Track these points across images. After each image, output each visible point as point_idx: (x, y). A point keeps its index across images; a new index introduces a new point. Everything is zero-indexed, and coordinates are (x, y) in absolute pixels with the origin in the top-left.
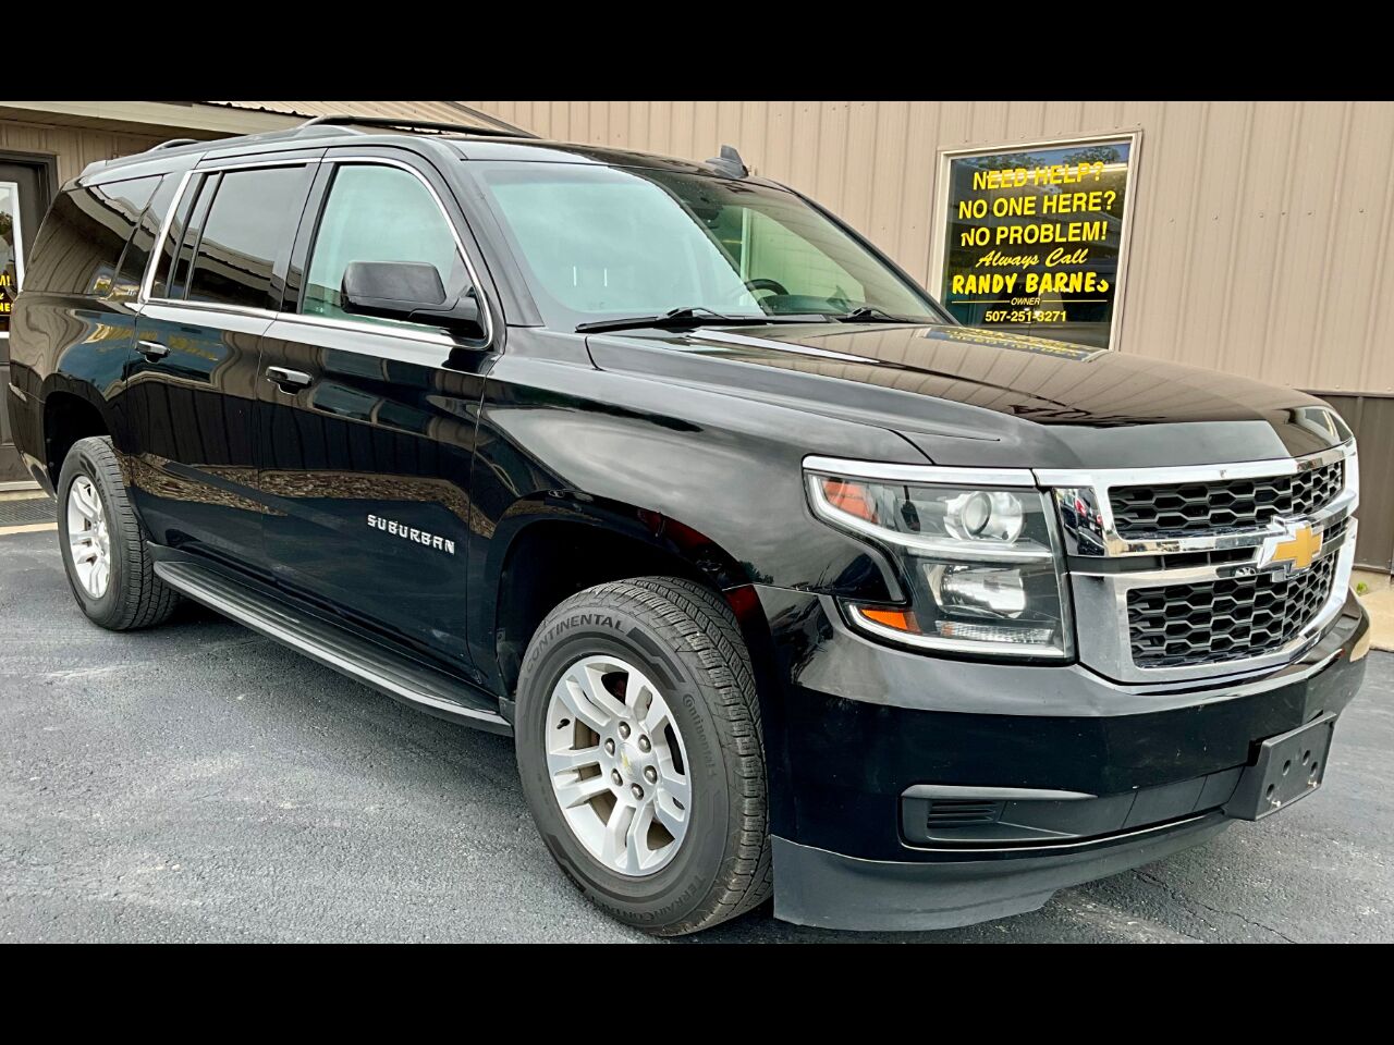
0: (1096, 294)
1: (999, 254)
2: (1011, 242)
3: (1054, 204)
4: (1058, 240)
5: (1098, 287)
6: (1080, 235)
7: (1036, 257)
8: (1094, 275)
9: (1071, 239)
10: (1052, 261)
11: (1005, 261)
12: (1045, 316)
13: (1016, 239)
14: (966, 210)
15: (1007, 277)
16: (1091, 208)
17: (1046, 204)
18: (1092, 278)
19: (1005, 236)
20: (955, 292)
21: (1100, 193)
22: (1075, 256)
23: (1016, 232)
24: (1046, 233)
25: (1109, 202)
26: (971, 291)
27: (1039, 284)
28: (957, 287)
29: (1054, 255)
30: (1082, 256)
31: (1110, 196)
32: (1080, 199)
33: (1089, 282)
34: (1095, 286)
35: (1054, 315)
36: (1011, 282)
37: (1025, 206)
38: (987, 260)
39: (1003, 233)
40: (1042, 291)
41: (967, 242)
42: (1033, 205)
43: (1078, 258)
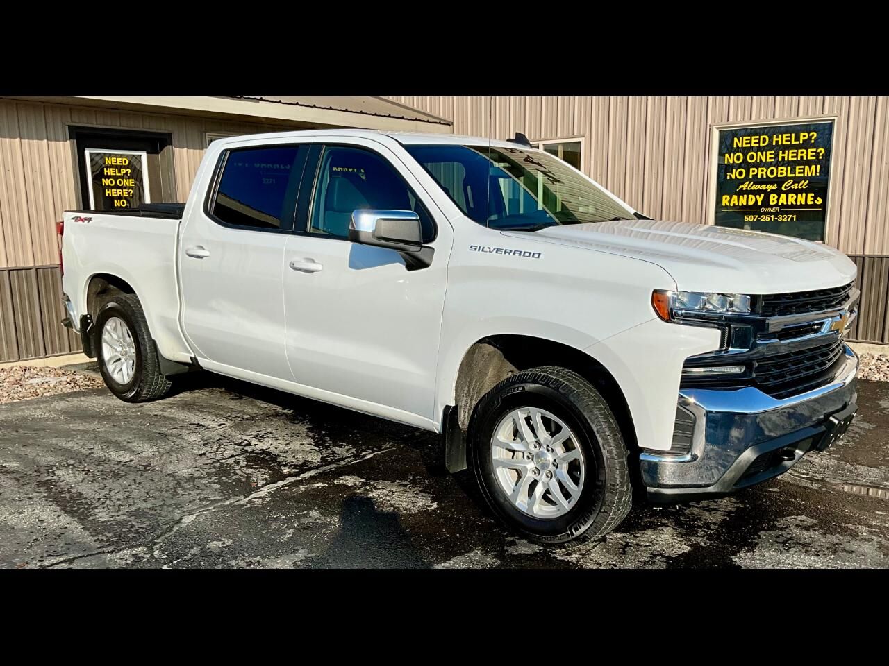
0: (815, 205)
1: (752, 183)
2: (759, 176)
3: (786, 155)
4: (789, 175)
5: (816, 201)
6: (804, 173)
7: (776, 185)
8: (813, 195)
9: (797, 175)
10: (786, 187)
11: (755, 188)
12: (783, 218)
13: (762, 175)
14: (730, 159)
15: (758, 196)
16: (809, 158)
17: (781, 155)
18: (812, 197)
19: (755, 173)
20: (724, 205)
21: (815, 150)
22: (800, 184)
23: (762, 171)
24: (782, 172)
26: (734, 204)
27: (778, 200)
28: (725, 201)
29: (788, 183)
30: (805, 184)
31: (821, 151)
32: (802, 153)
33: (810, 199)
34: (813, 201)
36: (760, 199)
37: (768, 157)
38: (744, 187)
39: (753, 171)
40: (780, 204)
41: (730, 176)
42: (773, 156)
43: (802, 185)
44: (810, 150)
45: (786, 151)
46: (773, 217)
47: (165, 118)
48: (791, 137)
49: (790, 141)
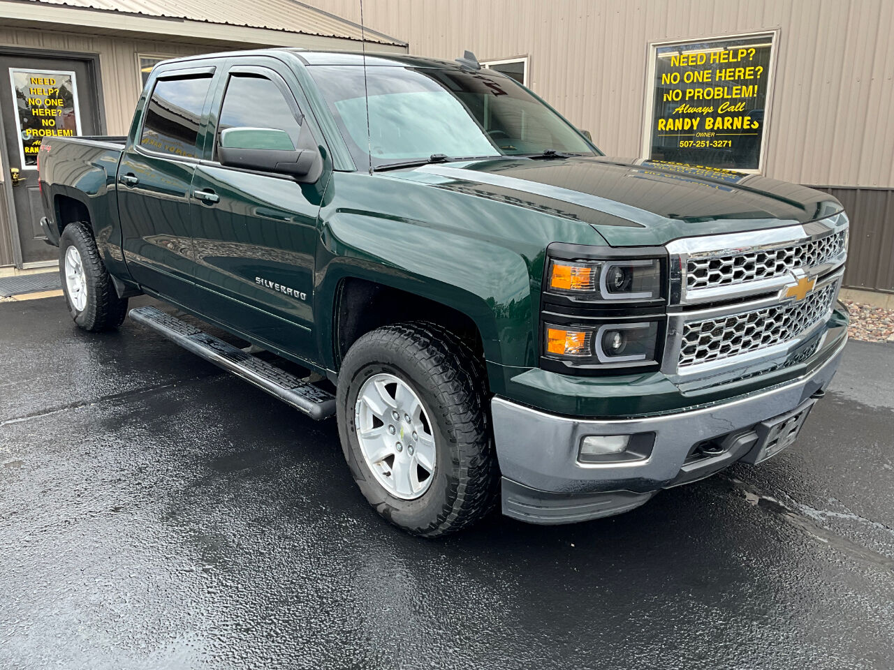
0: (751, 130)
1: (688, 106)
2: (696, 98)
3: (723, 75)
4: (726, 97)
5: (752, 126)
6: (740, 94)
7: (712, 108)
8: (749, 118)
9: (734, 96)
10: (722, 110)
11: (691, 110)
12: (718, 144)
13: (698, 97)
14: (667, 79)
15: (693, 120)
16: (747, 77)
17: (718, 75)
18: (748, 120)
19: (692, 94)
20: (659, 129)
21: (753, 68)
22: (737, 107)
23: (699, 92)
24: (718, 93)
25: (759, 73)
26: (670, 129)
27: (714, 124)
28: (661, 126)
29: (724, 106)
30: (741, 107)
31: (759, 70)
32: (740, 71)
33: (746, 122)
34: (750, 125)
35: (723, 143)
36: (696, 123)
37: (705, 76)
38: (680, 110)
39: (690, 93)
40: (715, 128)
41: (667, 99)
42: (710, 75)
43: (739, 108)
44: (748, 69)
45: (724, 70)
46: (708, 142)
47: (93, 38)
48: (728, 54)
49: (728, 58)
